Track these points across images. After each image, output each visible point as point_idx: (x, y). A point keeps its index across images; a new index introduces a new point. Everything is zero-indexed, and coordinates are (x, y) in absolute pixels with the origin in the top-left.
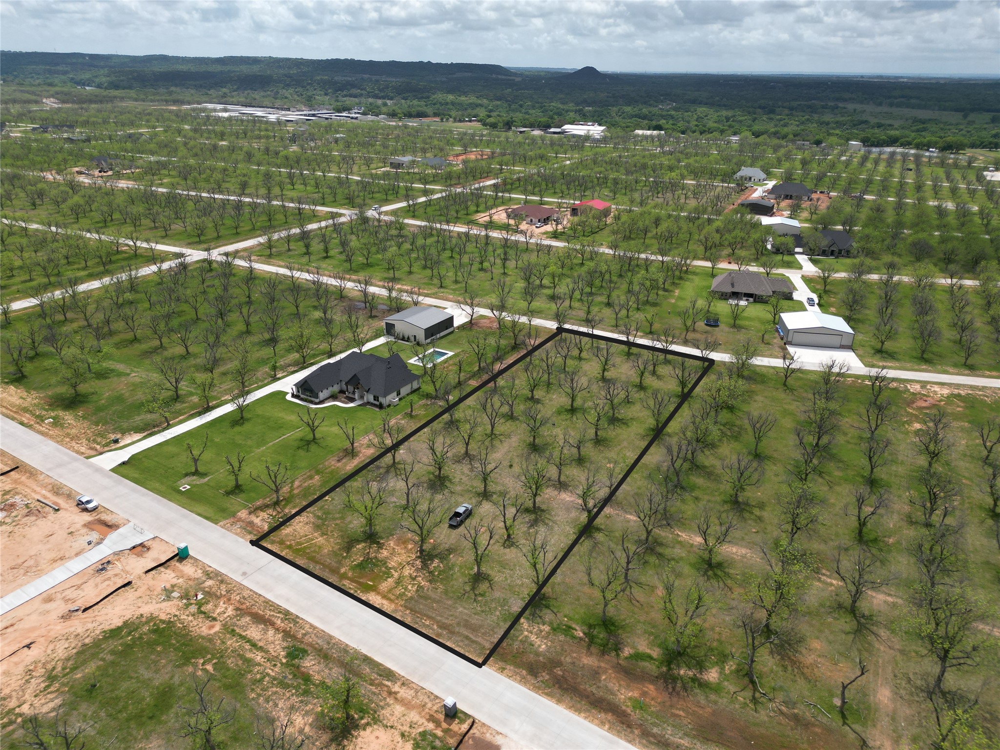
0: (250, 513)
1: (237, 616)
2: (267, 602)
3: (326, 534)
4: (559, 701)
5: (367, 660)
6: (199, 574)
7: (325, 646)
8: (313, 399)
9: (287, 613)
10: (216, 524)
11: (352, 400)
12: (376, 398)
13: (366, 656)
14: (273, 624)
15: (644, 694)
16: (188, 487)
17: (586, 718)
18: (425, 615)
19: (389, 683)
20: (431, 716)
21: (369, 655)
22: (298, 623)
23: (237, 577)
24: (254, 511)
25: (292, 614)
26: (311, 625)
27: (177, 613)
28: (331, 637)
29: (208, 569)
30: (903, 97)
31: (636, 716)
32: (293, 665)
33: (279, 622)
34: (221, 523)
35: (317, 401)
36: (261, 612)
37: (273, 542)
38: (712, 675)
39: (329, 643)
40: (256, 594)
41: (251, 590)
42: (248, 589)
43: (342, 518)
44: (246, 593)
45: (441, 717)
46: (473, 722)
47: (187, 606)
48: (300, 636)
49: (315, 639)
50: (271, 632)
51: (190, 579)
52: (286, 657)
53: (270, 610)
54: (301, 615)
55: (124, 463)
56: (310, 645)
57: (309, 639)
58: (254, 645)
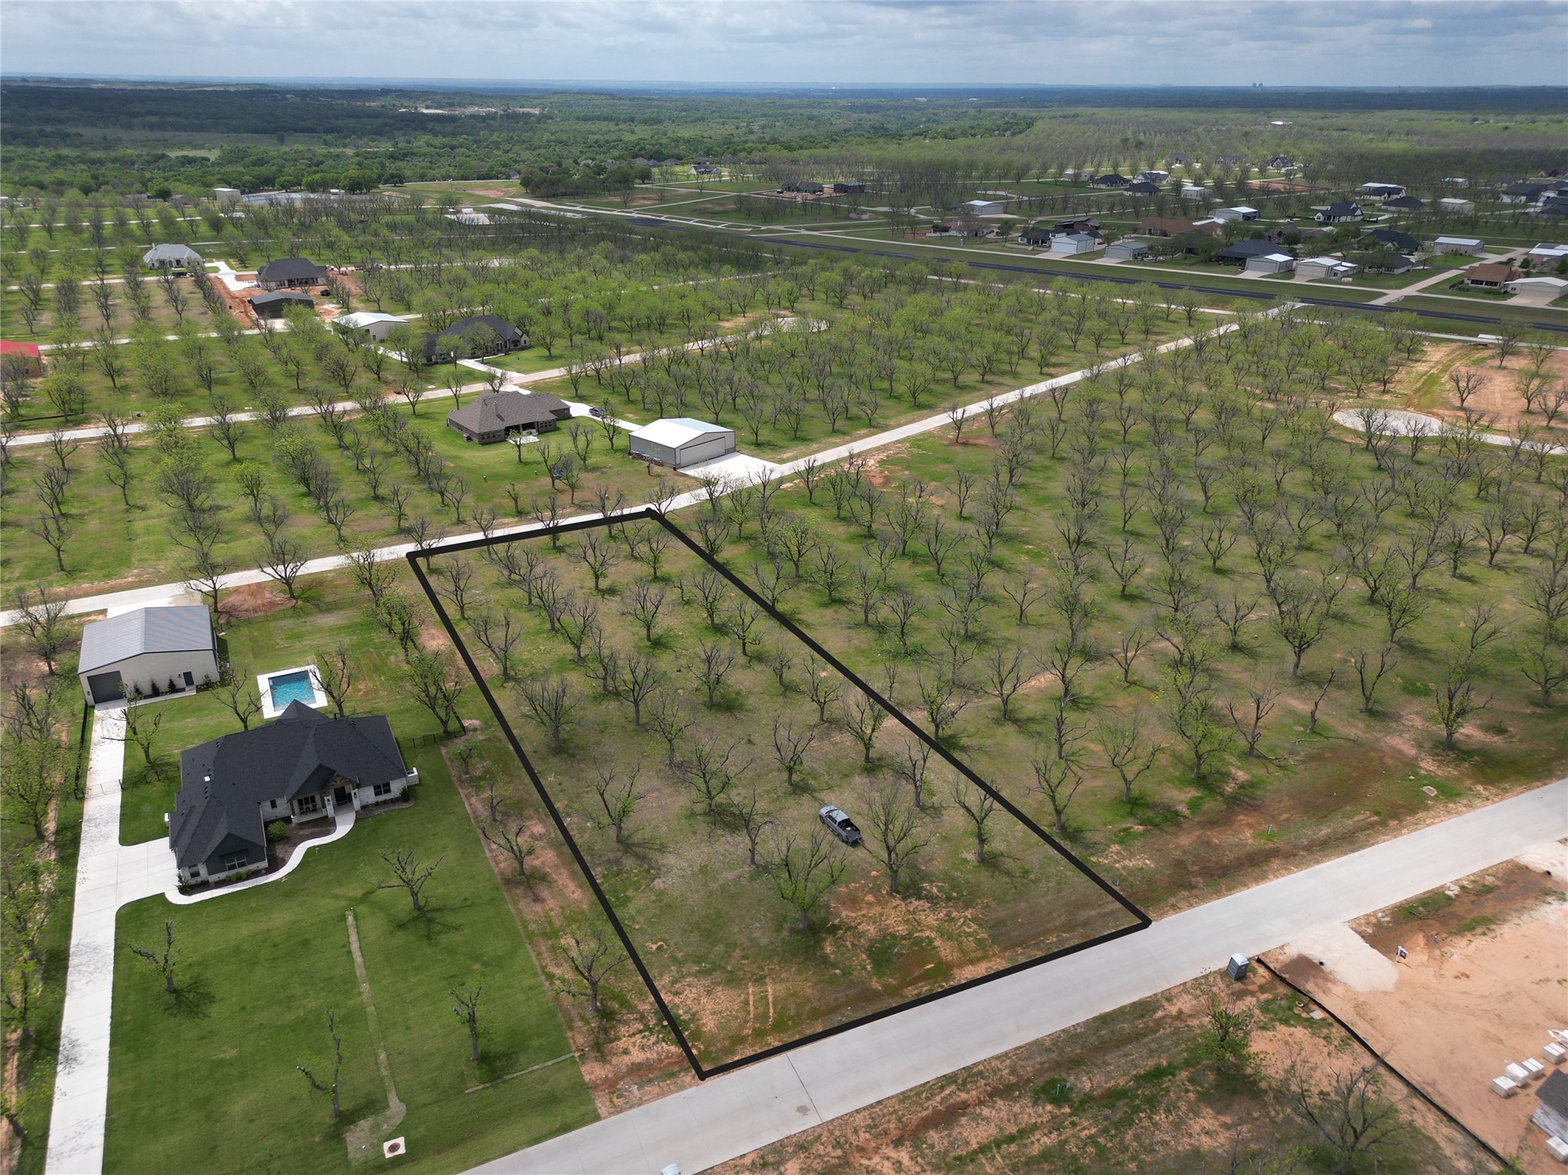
0: (603, 1060)
1: (918, 1146)
2: (903, 1097)
3: (765, 977)
4: (1245, 885)
5: (1105, 1019)
7: (1054, 1056)
8: (253, 867)
9: (949, 1079)
10: (597, 1118)
12: (382, 788)
13: (1096, 1019)
14: (965, 1105)
15: (1250, 826)
16: (401, 1141)
17: (1276, 877)
18: (1038, 935)
19: (1160, 1014)
20: (1233, 994)
21: (1097, 1014)
22: (981, 1073)
23: (811, 1122)
24: (600, 1052)
25: (955, 1074)
26: (998, 1058)
28: (1036, 1043)
29: (748, 1161)
31: (1279, 843)
32: (1082, 1103)
33: (964, 1096)
34: (602, 1112)
35: (270, 862)
36: (925, 1113)
37: (729, 1051)
38: (1242, 776)
39: (1048, 1050)
40: (872, 1106)
41: (857, 1111)
42: (851, 1114)
43: (731, 946)
44: (860, 1120)
45: (1238, 986)
46: (1259, 961)
48: (1013, 1079)
49: (1030, 1063)
50: (986, 1112)
52: (1060, 1107)
53: (928, 1099)
54: (969, 1062)
56: (1039, 1072)
57: (1028, 1069)
58: (1011, 1139)
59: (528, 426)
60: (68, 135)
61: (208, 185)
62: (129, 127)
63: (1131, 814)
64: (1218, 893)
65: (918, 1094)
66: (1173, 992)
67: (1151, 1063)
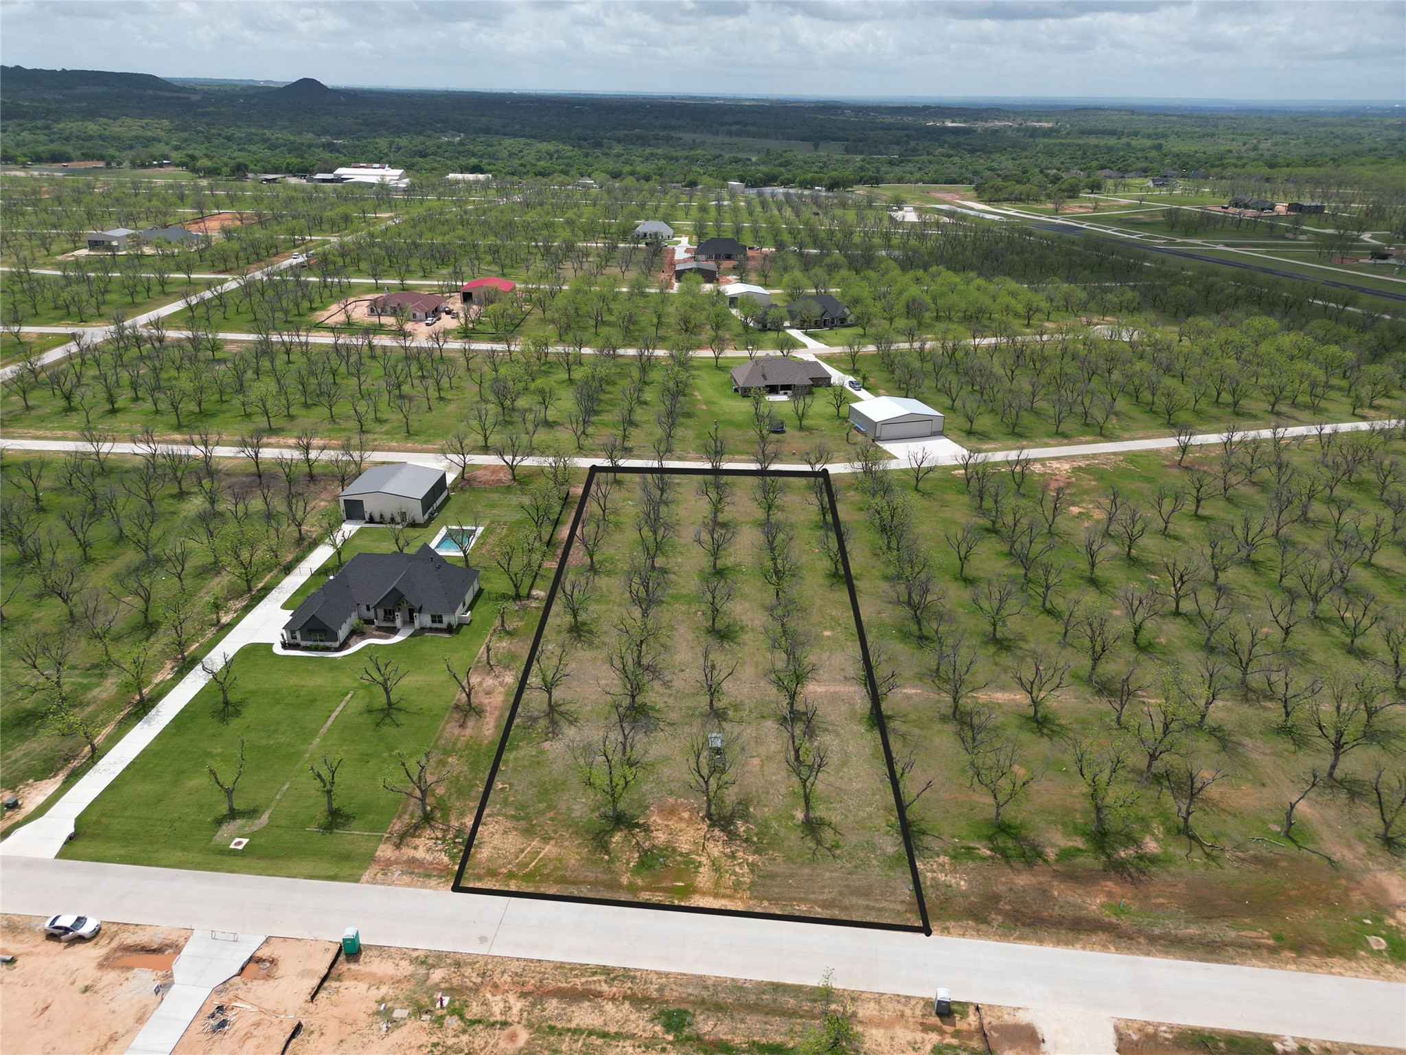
0: (398, 846)
1: (533, 1005)
2: (560, 966)
3: (551, 838)
4: (1041, 941)
5: (777, 988)
6: (406, 968)
7: (705, 994)
8: (328, 644)
9: (606, 971)
10: (357, 881)
11: (394, 631)
12: (437, 618)
13: (772, 984)
14: (599, 994)
15: (1110, 895)
16: (245, 841)
17: (1084, 948)
18: (795, 899)
19: (834, 1006)
20: (922, 1024)
21: (775, 980)
22: (635, 977)
23: (482, 950)
24: (401, 840)
25: (614, 969)
26: (659, 974)
27: (434, 1039)
28: (701, 978)
29: (415, 954)
30: (737, 123)
31: (1124, 922)
32: (688, 1039)
33: (605, 988)
34: (364, 878)
35: (337, 644)
36: (564, 985)
37: (479, 878)
38: (1151, 846)
39: (706, 988)
40: (532, 961)
41: (518, 959)
42: (512, 959)
43: (551, 807)
44: (514, 967)
45: (935, 1020)
46: (978, 1009)
47: (439, 1021)
48: (655, 995)
49: (680, 990)
50: (609, 1007)
51: (399, 981)
52: (668, 1032)
53: (576, 976)
54: (632, 965)
55: (71, 838)
56: (681, 1000)
57: (672, 993)
58: (605, 1035)
59: (786, 388)
60: (672, 138)
61: (725, 179)
62: (717, 133)
63: (990, 838)
64: (1004, 936)
65: (571, 969)
66: (863, 996)
67: (779, 1039)
